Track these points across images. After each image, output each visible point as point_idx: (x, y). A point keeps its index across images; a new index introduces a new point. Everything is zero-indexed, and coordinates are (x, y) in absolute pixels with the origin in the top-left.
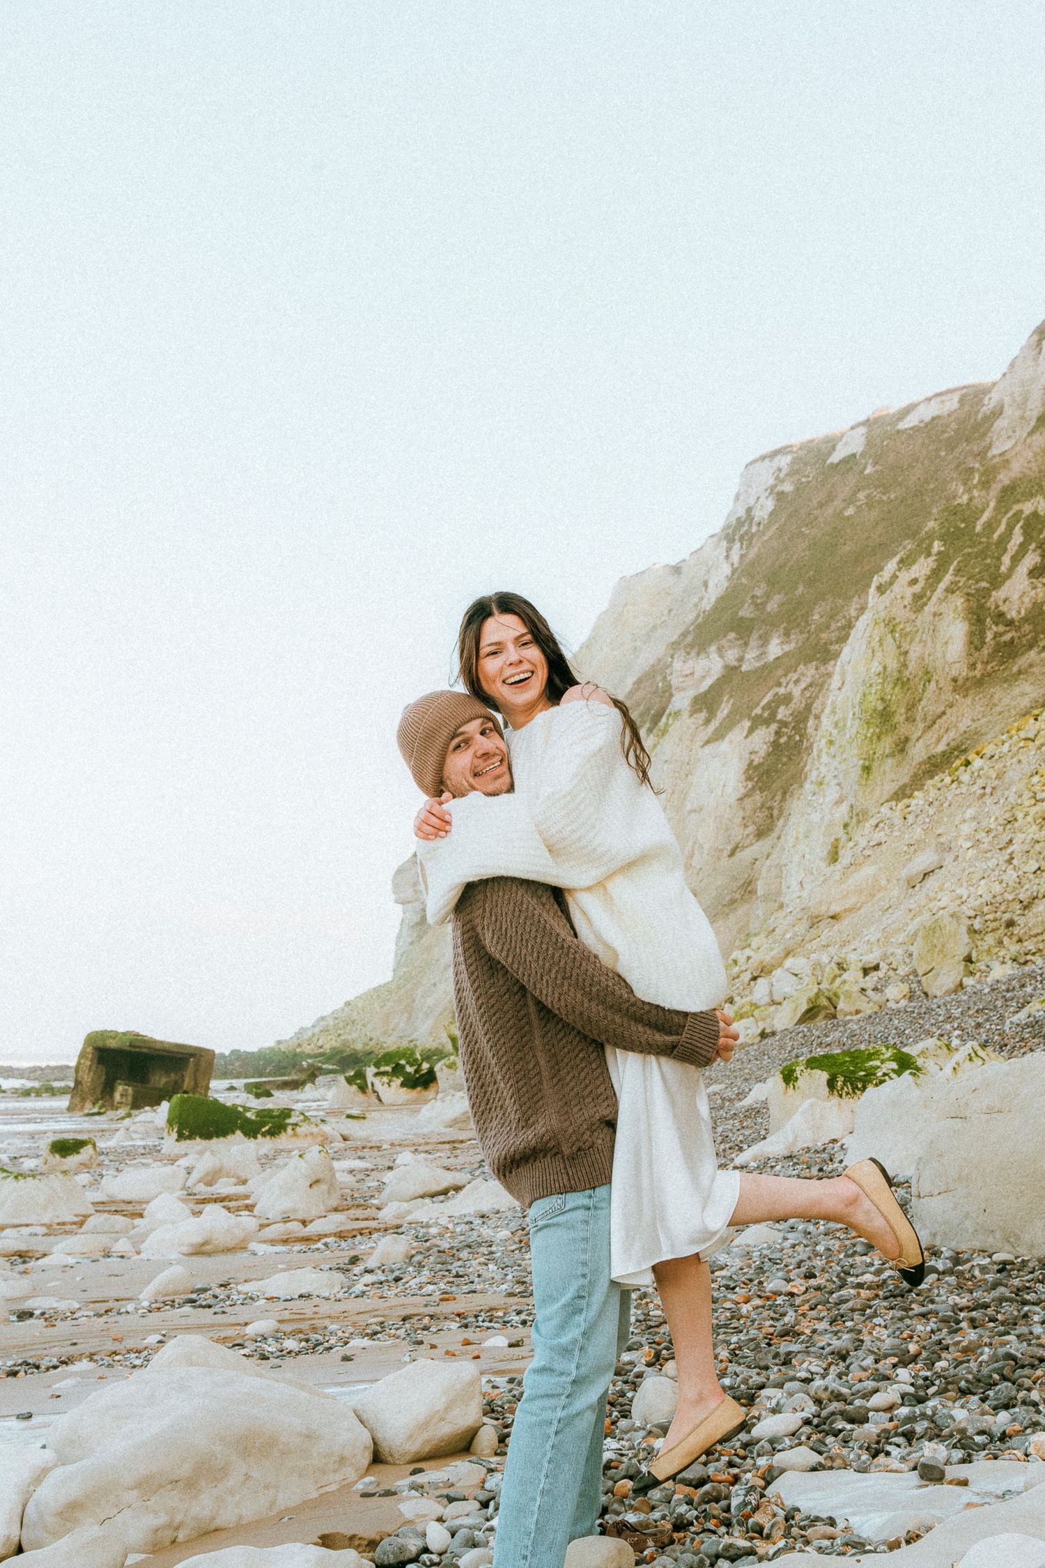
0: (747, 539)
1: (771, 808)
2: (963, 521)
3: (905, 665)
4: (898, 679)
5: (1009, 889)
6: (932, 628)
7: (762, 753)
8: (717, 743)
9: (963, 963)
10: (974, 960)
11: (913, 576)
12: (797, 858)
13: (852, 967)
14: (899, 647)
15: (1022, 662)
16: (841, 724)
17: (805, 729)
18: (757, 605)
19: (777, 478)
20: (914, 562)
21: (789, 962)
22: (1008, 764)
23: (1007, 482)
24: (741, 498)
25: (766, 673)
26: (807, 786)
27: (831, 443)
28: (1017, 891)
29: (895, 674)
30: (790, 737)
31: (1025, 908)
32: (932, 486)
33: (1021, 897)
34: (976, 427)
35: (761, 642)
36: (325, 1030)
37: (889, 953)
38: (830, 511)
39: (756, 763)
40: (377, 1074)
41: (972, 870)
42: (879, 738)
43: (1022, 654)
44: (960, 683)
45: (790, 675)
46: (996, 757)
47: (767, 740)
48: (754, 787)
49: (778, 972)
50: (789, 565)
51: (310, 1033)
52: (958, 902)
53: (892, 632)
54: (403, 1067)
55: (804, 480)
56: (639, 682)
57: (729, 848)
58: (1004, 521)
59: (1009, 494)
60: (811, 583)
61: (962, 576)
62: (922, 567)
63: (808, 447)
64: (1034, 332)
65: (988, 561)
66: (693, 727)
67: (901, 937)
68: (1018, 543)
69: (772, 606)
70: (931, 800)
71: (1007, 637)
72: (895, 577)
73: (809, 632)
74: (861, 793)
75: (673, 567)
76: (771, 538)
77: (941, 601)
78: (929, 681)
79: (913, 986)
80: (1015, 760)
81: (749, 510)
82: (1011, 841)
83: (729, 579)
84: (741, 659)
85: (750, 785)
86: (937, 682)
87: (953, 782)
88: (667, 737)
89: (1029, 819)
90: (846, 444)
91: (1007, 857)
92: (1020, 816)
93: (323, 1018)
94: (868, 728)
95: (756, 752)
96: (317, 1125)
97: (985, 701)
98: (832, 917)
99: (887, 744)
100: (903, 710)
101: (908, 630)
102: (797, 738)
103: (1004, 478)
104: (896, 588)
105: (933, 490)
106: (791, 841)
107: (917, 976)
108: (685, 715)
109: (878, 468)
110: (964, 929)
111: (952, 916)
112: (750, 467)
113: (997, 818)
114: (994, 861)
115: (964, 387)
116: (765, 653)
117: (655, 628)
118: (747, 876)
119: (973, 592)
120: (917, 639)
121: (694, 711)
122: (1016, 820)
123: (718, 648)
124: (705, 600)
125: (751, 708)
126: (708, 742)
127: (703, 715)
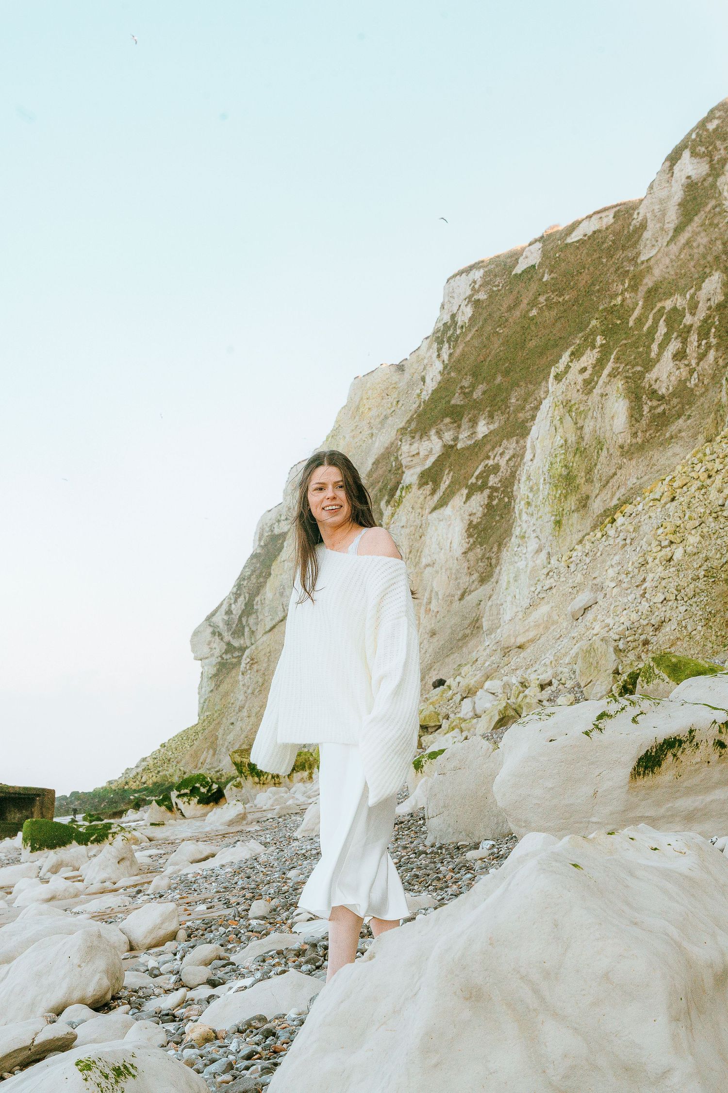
0: (454, 341)
1: (489, 558)
2: (619, 318)
3: (582, 438)
4: (577, 449)
5: (643, 617)
6: (600, 406)
7: (479, 514)
8: (442, 509)
9: (612, 675)
10: (620, 672)
11: (583, 366)
12: (509, 598)
13: (532, 685)
14: (576, 423)
15: (673, 428)
16: (535, 488)
17: (512, 492)
18: (464, 394)
19: (473, 289)
20: (582, 354)
21: (487, 685)
22: (642, 519)
23: (650, 284)
24: (445, 307)
25: (477, 448)
26: (513, 539)
27: (515, 256)
28: (650, 618)
29: (575, 446)
30: (500, 500)
31: (656, 630)
32: (598, 287)
33: (653, 622)
34: (629, 237)
35: (471, 424)
36: (147, 769)
37: (559, 672)
38: (517, 313)
39: (474, 523)
40: (178, 796)
41: (617, 604)
42: (565, 497)
43: (673, 422)
44: (626, 448)
45: (496, 449)
46: (634, 515)
47: (482, 503)
48: (474, 542)
49: (480, 693)
50: (488, 359)
51: (134, 773)
52: (607, 629)
53: (570, 411)
54: (198, 789)
55: (495, 289)
56: (376, 463)
57: (459, 593)
58: (651, 316)
59: (653, 294)
60: (506, 373)
61: (621, 363)
62: (589, 358)
63: (496, 261)
64: (666, 160)
65: (641, 349)
66: (422, 497)
67: (567, 660)
68: (663, 333)
69: (477, 394)
70: (587, 551)
71: (660, 410)
72: (568, 367)
73: (508, 413)
74: (555, 543)
75: (397, 365)
76: (472, 339)
77: (606, 384)
78: (601, 449)
79: (578, 695)
80: (647, 516)
81: (453, 316)
82: (644, 579)
83: (441, 373)
84: (456, 439)
85: (471, 540)
86: (608, 449)
87: (603, 536)
88: (402, 506)
89: (657, 561)
90: (527, 257)
91: (642, 592)
92: (650, 560)
93: (144, 760)
94: (557, 490)
95: (475, 514)
96: (129, 832)
97: (646, 462)
98: (519, 647)
99: (572, 502)
100: (583, 474)
101: (582, 409)
102: (506, 500)
103: (648, 282)
104: (570, 376)
105: (598, 291)
106: (504, 585)
107: (580, 687)
108: (415, 488)
109: (553, 275)
110: (611, 649)
111: (602, 640)
112: (451, 281)
113: (633, 563)
114: (633, 596)
115: (617, 205)
116: (475, 432)
117: (386, 417)
118: (474, 615)
119: (631, 375)
120: (589, 417)
121: (421, 485)
122: (647, 563)
123: (437, 432)
124: (424, 393)
125: (467, 478)
126: (435, 509)
127: (429, 487)
